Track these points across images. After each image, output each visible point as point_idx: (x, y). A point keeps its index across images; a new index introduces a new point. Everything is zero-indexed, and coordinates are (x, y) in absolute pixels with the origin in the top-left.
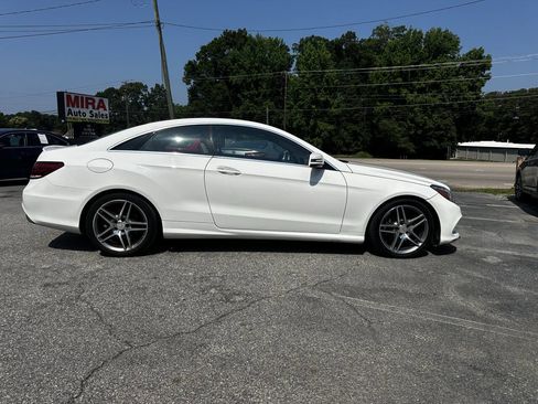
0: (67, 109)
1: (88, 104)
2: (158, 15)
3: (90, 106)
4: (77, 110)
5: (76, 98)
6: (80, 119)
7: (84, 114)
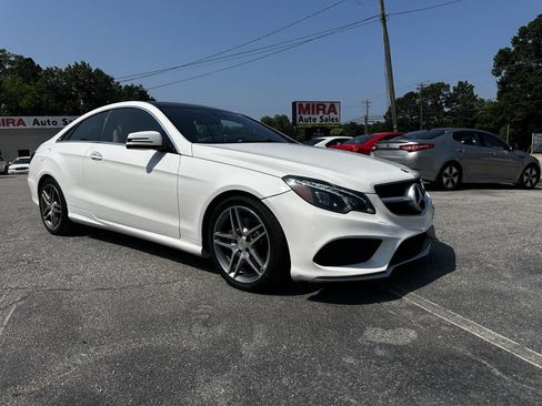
0: (298, 116)
1: (318, 110)
2: (383, 9)
3: (321, 112)
4: (308, 116)
5: (308, 105)
6: (310, 124)
7: (315, 120)
